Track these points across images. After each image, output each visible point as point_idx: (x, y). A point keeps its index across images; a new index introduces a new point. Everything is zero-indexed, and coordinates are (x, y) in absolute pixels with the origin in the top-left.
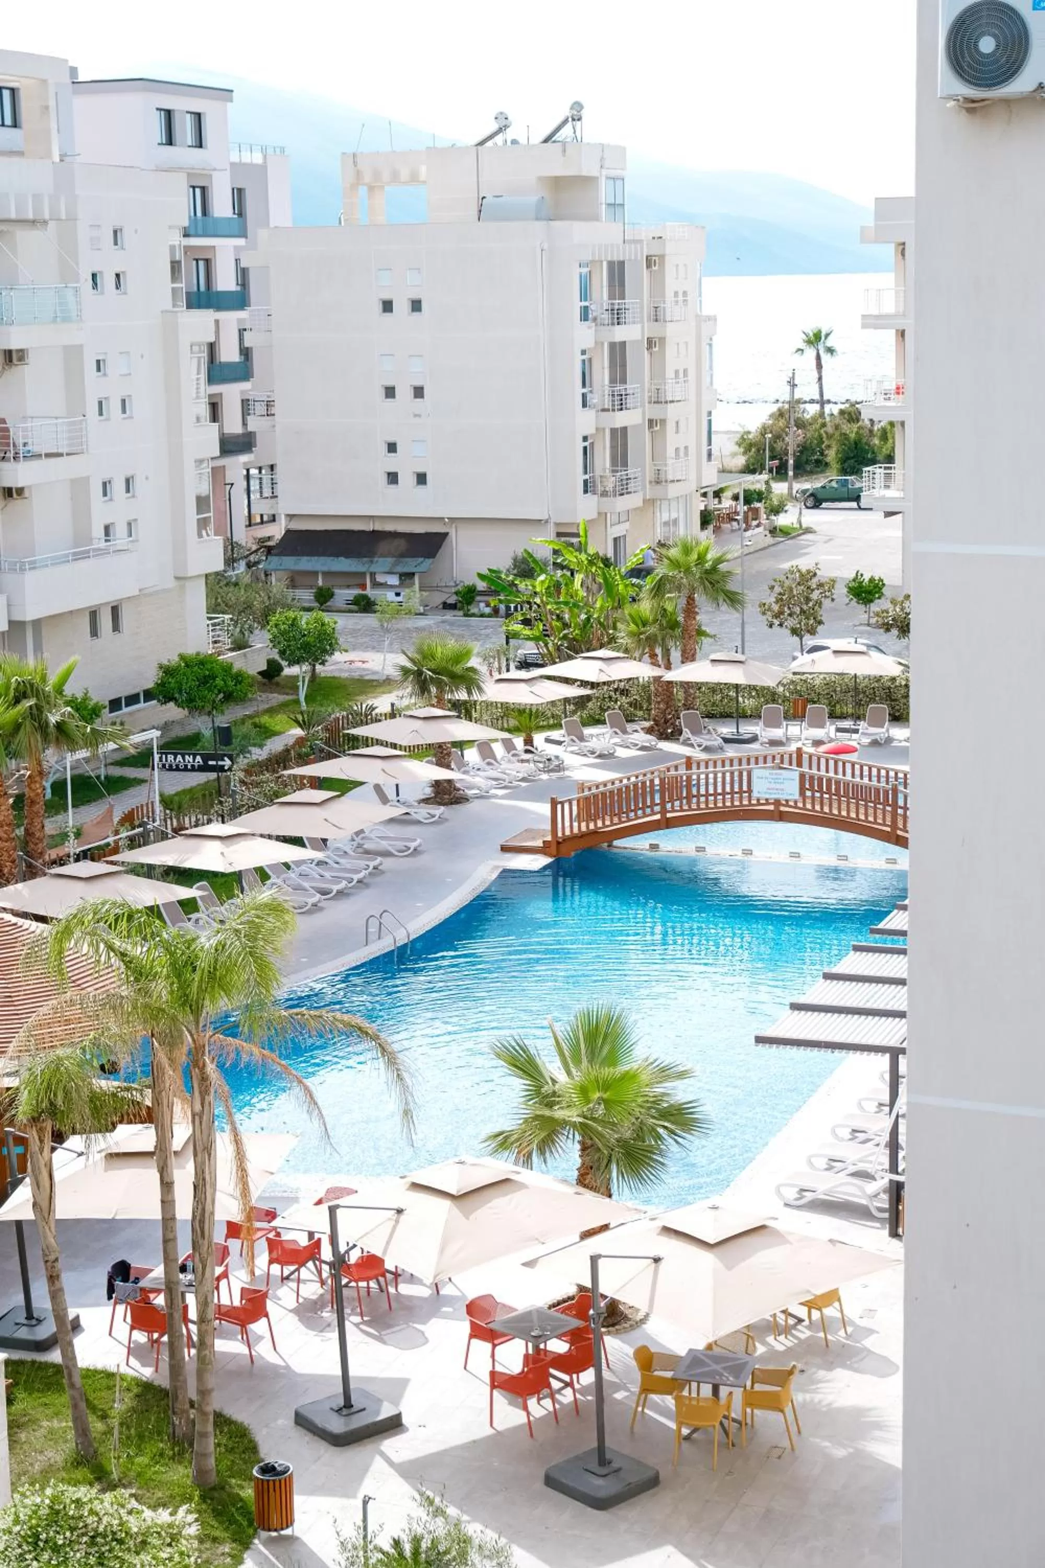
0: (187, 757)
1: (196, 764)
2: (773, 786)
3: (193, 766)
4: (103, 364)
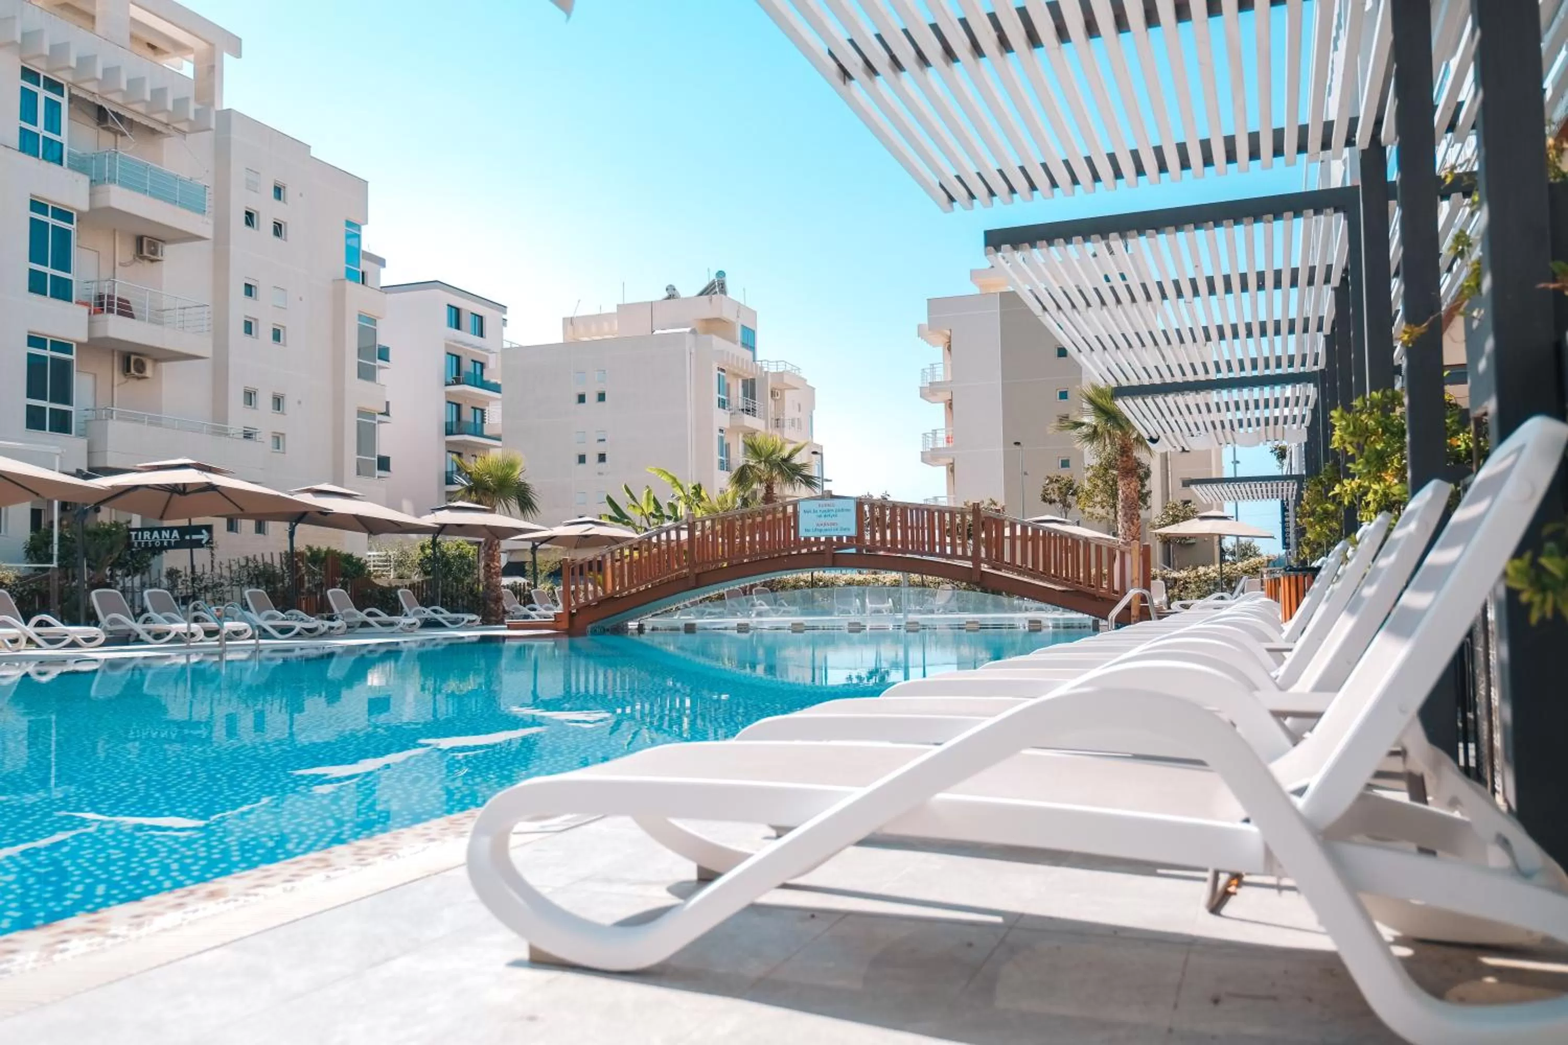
0: (163, 532)
1: (173, 541)
2: (823, 520)
3: (169, 542)
4: (253, 289)
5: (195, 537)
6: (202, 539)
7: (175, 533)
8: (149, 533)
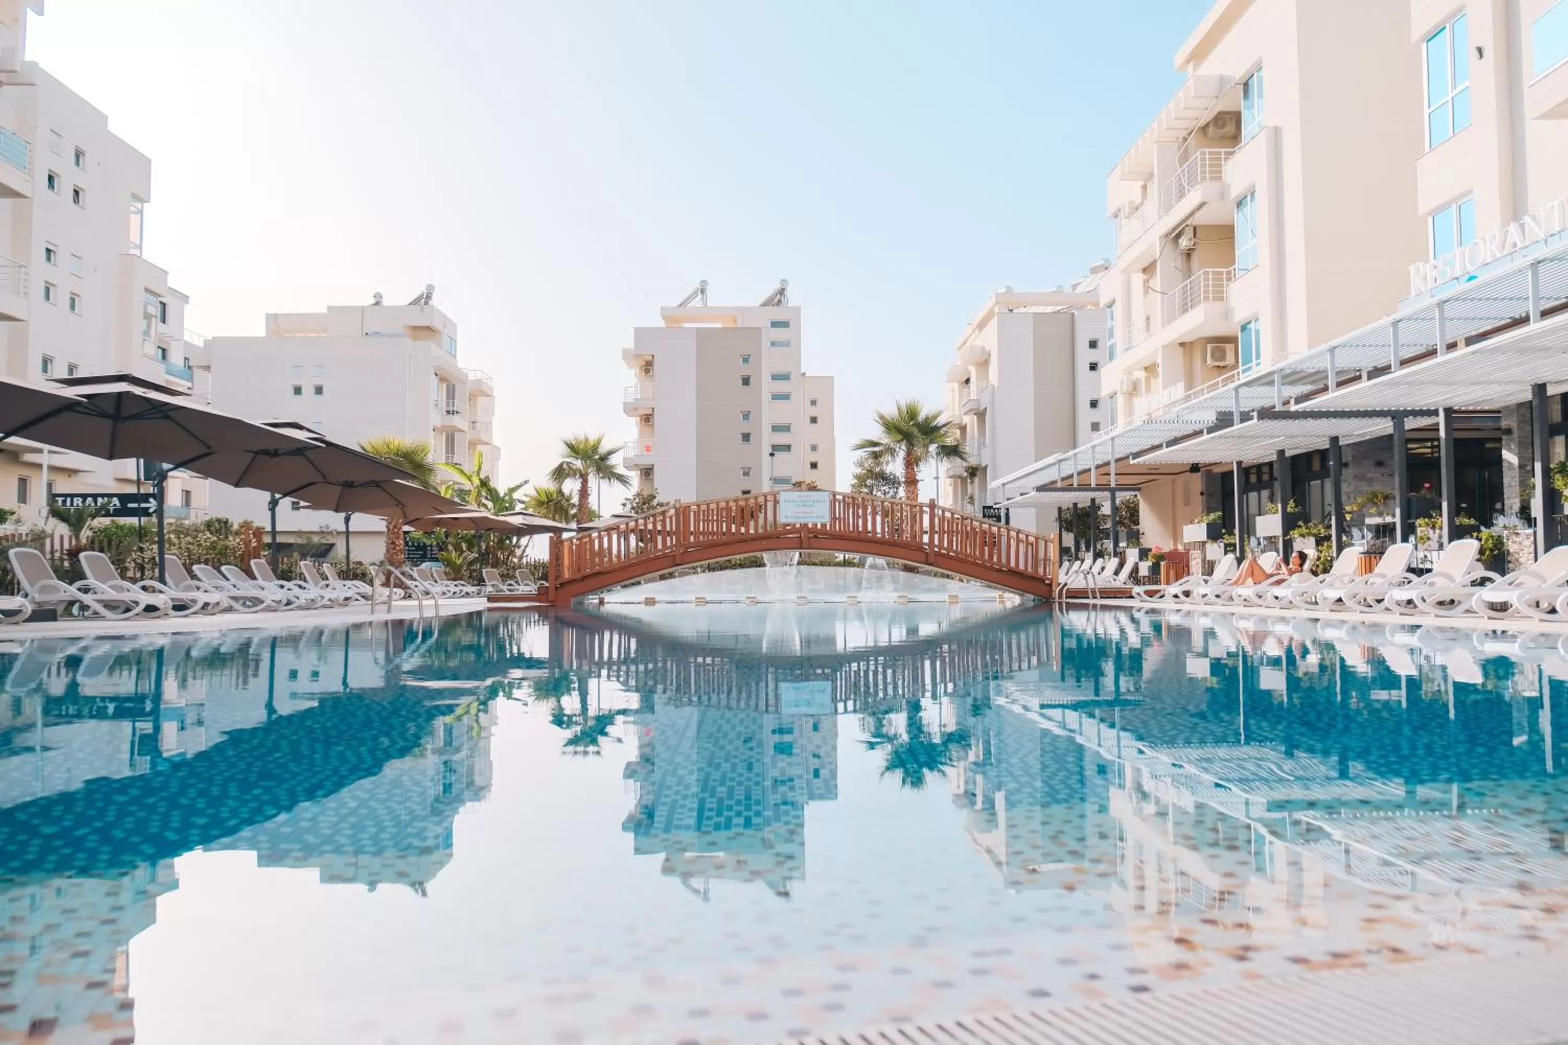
1: (111, 507)
2: (801, 509)
4: (52, 254)
5: (144, 505)
6: (149, 508)
7: (115, 501)
8: (81, 500)
